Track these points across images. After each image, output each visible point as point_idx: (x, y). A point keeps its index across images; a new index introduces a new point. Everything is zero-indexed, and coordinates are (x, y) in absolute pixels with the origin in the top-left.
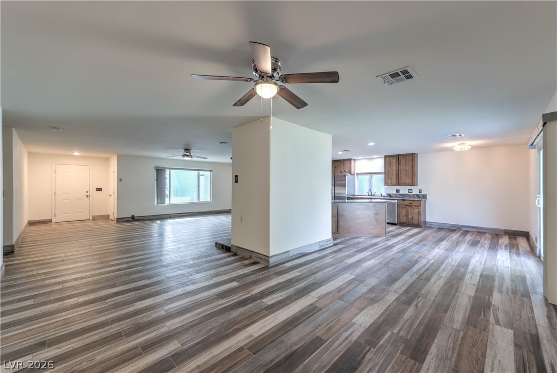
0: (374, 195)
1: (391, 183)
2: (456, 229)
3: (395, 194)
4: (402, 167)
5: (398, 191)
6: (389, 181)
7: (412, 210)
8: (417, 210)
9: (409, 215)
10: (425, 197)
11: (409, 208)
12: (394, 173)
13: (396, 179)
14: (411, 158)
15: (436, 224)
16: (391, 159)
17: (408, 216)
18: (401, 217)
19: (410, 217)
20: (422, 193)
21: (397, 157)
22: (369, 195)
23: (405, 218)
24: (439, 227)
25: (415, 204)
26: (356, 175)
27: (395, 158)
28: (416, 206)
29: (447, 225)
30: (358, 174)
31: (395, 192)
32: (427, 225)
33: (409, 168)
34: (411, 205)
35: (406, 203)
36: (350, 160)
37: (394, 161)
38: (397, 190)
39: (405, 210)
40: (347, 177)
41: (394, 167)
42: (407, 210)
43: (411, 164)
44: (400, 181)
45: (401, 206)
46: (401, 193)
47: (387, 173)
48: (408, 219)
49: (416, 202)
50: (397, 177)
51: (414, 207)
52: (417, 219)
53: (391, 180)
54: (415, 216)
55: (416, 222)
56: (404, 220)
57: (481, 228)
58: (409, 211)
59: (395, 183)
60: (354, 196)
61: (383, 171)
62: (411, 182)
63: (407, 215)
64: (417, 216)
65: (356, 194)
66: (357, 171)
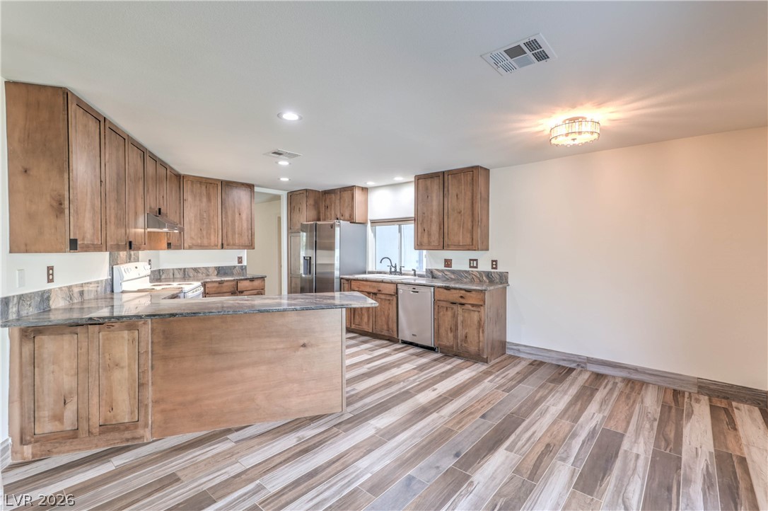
0: (401, 273)
1: (429, 243)
2: (573, 366)
3: (442, 271)
4: (451, 202)
5: (448, 263)
6: (425, 240)
7: (466, 315)
8: (475, 316)
9: (460, 327)
10: (503, 278)
11: (459, 309)
12: (434, 217)
13: (439, 234)
14: (469, 178)
15: (528, 350)
16: (429, 182)
17: (457, 329)
18: (442, 331)
19: (461, 333)
20: (499, 270)
21: (441, 177)
22: (391, 273)
23: (451, 335)
24: (534, 358)
25: (472, 299)
26: (369, 224)
27: (436, 181)
28: (473, 305)
29: (554, 355)
30: (373, 222)
31: (441, 267)
32: (509, 352)
33: (464, 205)
34: (463, 301)
35: (454, 296)
36: (351, 189)
37: (435, 187)
38: (446, 261)
39: (449, 313)
40: (337, 230)
41: (435, 203)
42: (455, 316)
43: (469, 194)
44: (446, 239)
45: (442, 304)
46: (455, 267)
47: (420, 219)
48: (456, 337)
49: (473, 294)
50: (440, 228)
51: (470, 307)
52: (476, 338)
53: (429, 235)
54: (472, 332)
55: (473, 349)
56: (448, 340)
57: (636, 370)
58: (460, 318)
59: (436, 243)
60: (365, 273)
61: (413, 215)
62: (468, 241)
63: (454, 329)
64: (475, 332)
65: (370, 268)
66: (371, 216)
